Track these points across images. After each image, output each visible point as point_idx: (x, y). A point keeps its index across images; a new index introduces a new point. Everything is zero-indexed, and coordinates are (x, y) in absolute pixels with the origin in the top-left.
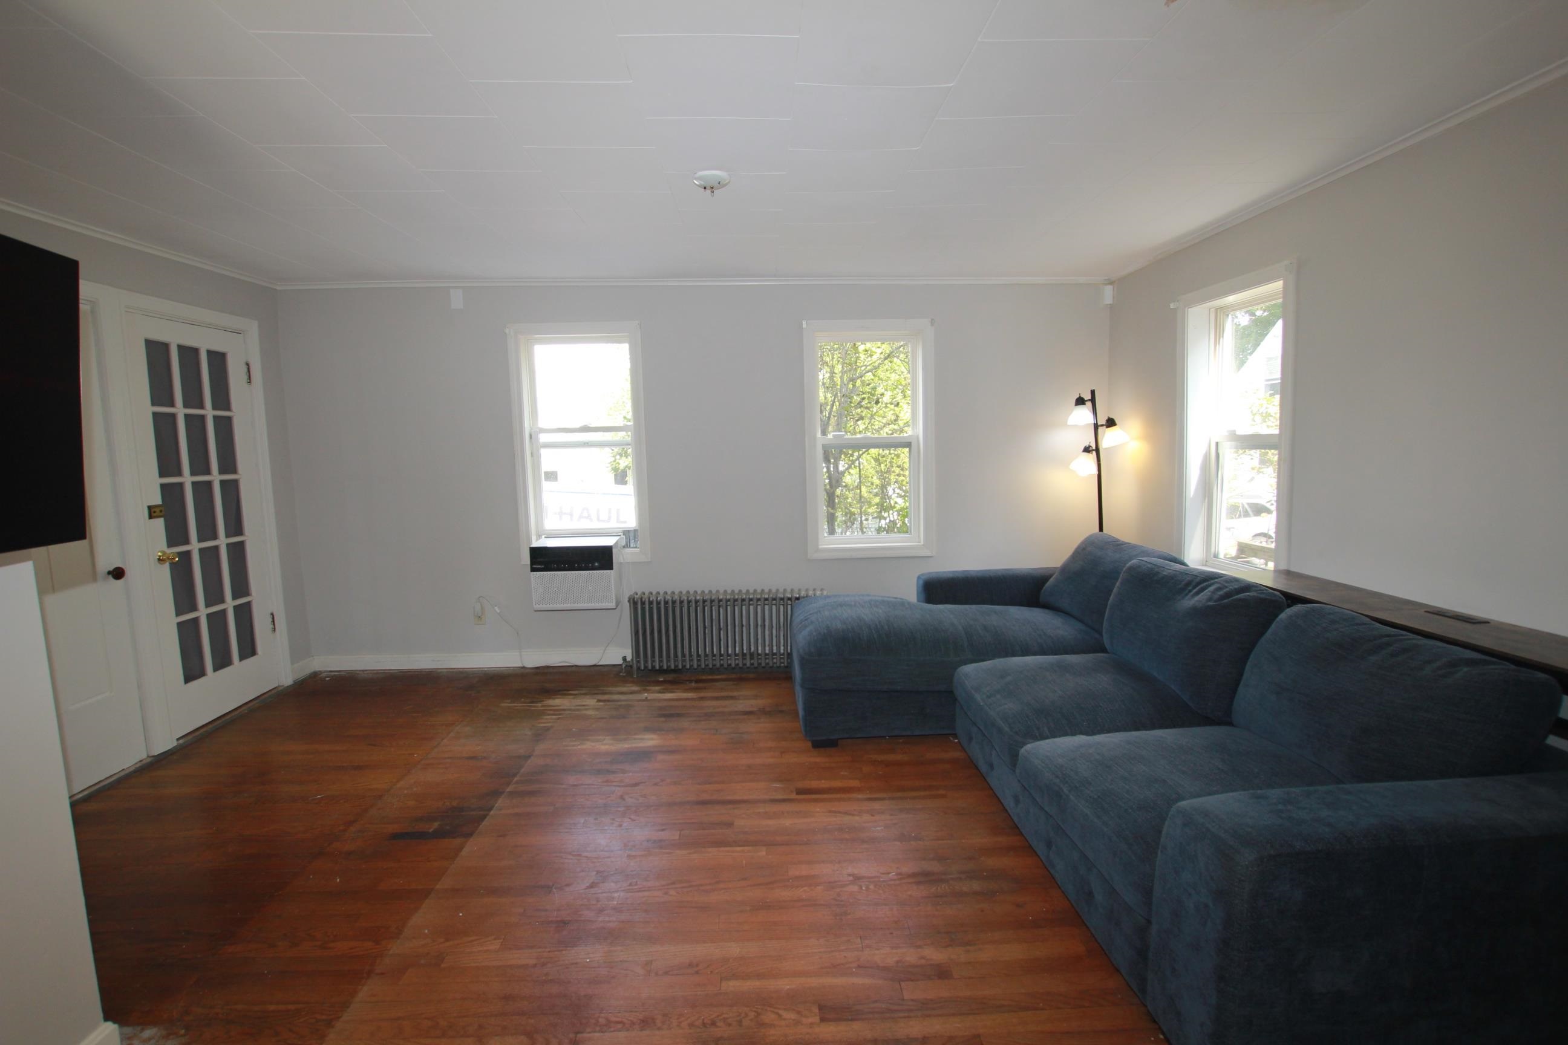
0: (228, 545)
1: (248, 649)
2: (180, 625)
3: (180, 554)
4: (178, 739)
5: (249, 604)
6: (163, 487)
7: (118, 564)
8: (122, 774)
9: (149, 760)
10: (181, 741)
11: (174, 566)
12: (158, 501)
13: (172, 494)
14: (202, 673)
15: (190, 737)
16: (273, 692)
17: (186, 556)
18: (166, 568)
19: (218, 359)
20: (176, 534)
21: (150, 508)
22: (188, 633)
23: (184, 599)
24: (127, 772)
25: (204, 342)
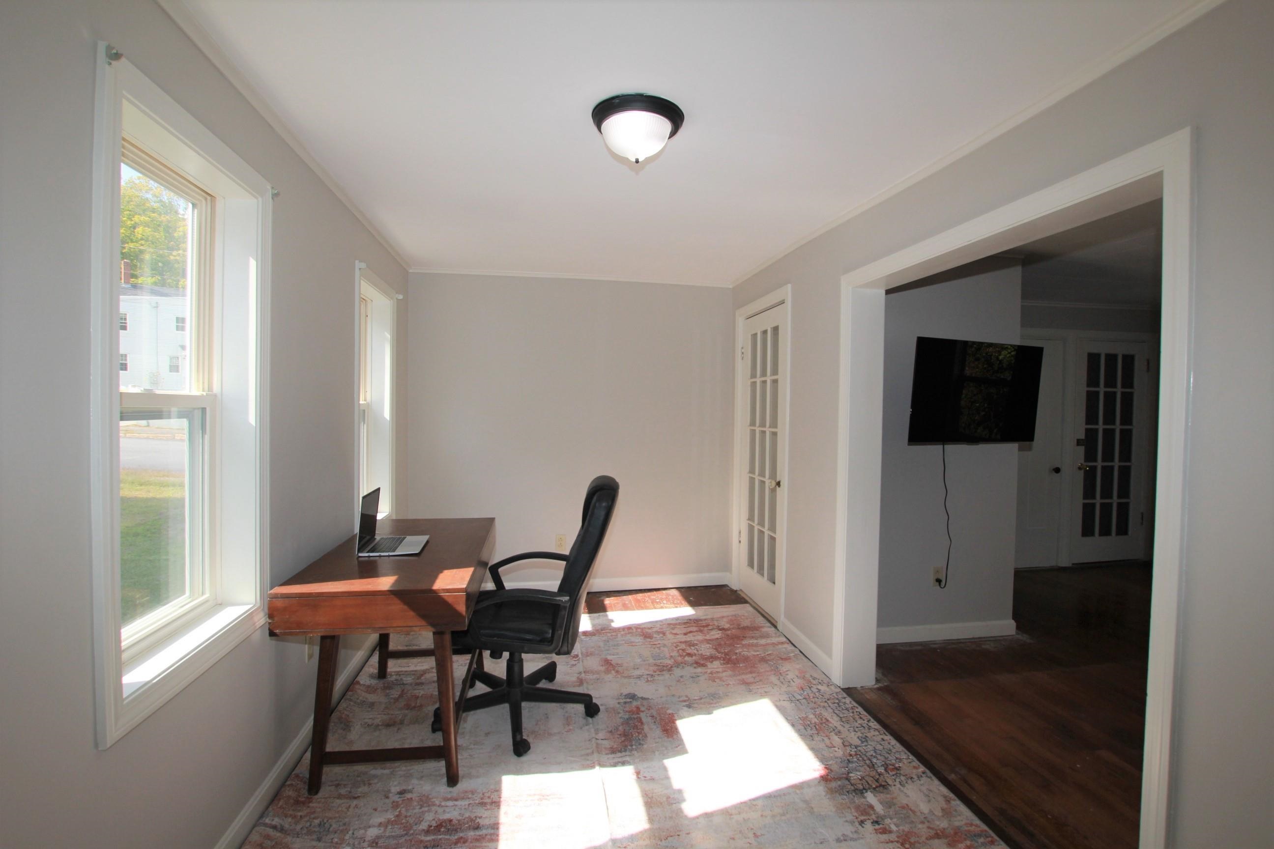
0: (1120, 467)
1: (1122, 530)
2: (1085, 504)
3: (1090, 467)
4: (1073, 564)
5: (1127, 503)
6: (1087, 430)
7: (1059, 466)
8: (1043, 569)
9: (1057, 567)
10: (1074, 566)
11: (1086, 472)
12: (1083, 437)
13: (1091, 435)
14: (1092, 534)
15: (1077, 566)
17: (1094, 469)
18: (1082, 472)
19: (1128, 360)
20: (1090, 455)
21: (1078, 440)
22: (1088, 511)
23: (1089, 491)
25: (1122, 351)
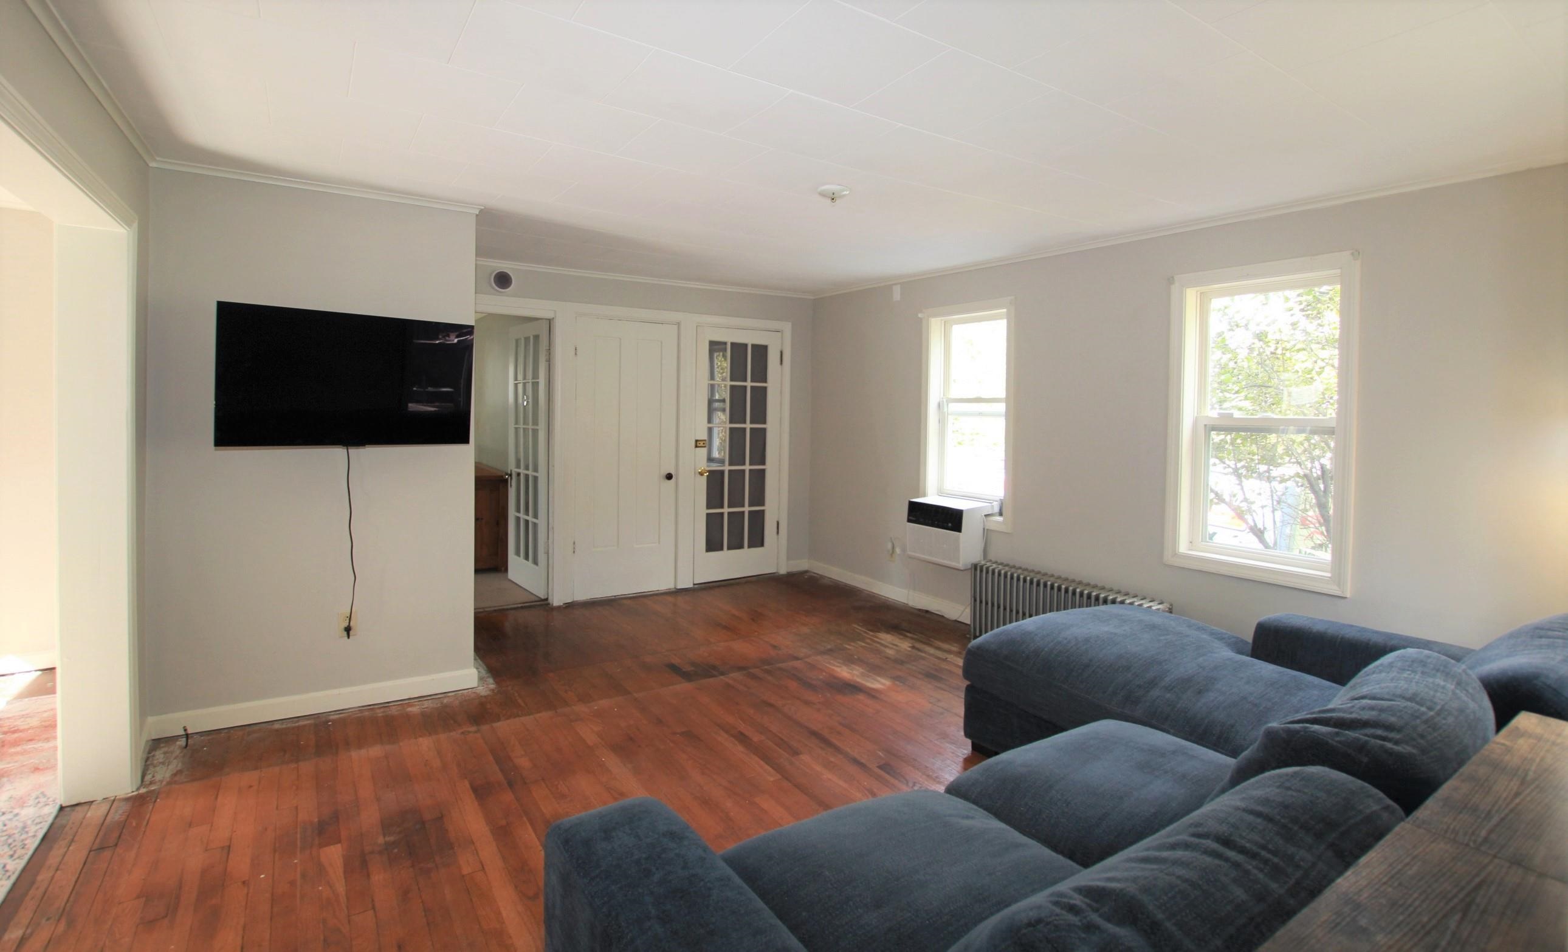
0: (752, 470)
1: (757, 540)
2: (708, 515)
3: (715, 471)
4: (697, 583)
5: (763, 511)
7: (670, 471)
8: (657, 592)
9: (674, 590)
10: (696, 586)
11: (710, 478)
12: (704, 437)
14: (720, 549)
15: (700, 586)
16: (772, 575)
17: (720, 473)
18: (704, 478)
19: (761, 351)
21: (697, 441)
22: (713, 521)
23: (714, 499)
24: (660, 592)
25: (750, 338)
